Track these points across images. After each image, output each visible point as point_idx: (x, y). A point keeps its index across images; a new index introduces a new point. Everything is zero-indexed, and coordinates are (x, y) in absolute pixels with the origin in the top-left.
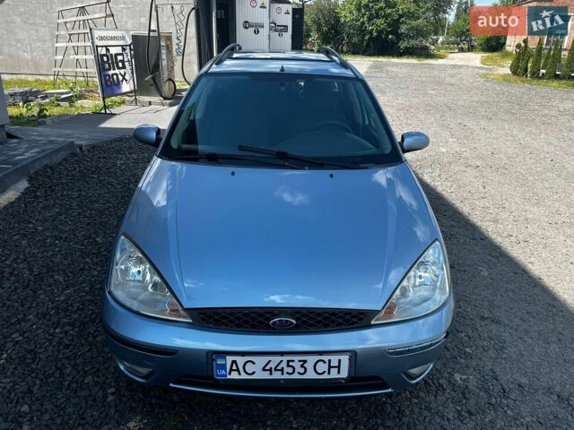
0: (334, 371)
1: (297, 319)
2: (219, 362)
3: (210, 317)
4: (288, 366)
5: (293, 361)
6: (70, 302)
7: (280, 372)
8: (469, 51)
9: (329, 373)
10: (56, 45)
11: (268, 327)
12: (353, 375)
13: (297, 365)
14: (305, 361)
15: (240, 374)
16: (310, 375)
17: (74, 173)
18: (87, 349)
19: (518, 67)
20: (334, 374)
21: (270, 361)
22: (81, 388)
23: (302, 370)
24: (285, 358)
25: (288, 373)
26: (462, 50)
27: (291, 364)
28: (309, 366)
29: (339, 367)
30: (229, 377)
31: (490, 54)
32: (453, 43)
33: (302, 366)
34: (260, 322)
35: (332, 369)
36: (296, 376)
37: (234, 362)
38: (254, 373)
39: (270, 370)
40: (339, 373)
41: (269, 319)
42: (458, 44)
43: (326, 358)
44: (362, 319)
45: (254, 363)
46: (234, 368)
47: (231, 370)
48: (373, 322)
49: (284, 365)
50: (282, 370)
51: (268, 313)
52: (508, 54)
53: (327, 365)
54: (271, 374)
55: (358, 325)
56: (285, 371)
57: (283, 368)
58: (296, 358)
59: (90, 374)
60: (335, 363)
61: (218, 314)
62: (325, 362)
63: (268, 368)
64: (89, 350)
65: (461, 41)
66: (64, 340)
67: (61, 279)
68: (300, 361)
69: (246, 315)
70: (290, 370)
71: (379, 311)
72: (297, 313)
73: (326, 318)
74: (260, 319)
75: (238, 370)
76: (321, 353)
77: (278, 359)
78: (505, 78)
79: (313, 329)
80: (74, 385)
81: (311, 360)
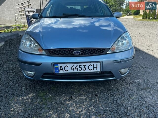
0: (95, 69)
1: (82, 52)
2: (56, 67)
3: (52, 52)
4: (80, 67)
5: (81, 65)
6: (13, 67)
7: (77, 70)
8: (130, 15)
9: (93, 70)
10: (16, 15)
11: (72, 54)
12: (102, 71)
13: (82, 67)
14: (85, 65)
15: (63, 71)
16: (87, 70)
17: (18, 41)
18: (17, 78)
19: (144, 17)
20: (95, 70)
21: (73, 66)
22: (14, 87)
23: (84, 69)
24: (78, 64)
25: (79, 70)
26: (128, 15)
27: (80, 66)
28: (87, 67)
29: (97, 67)
30: (60, 72)
31: (136, 16)
32: (125, 14)
33: (84, 67)
34: (70, 53)
35: (94, 68)
36: (82, 71)
37: (61, 66)
38: (68, 70)
39: (73, 69)
40: (97, 70)
41: (72, 52)
42: (127, 14)
43: (92, 64)
44: (104, 51)
45: (68, 67)
46: (61, 69)
47: (60, 69)
48: (108, 53)
49: (78, 67)
50: (77, 69)
51: (72, 50)
52: (141, 15)
53: (93, 66)
54: (74, 71)
55: (103, 53)
56: (79, 69)
57: (78, 68)
58: (82, 64)
59: (18, 84)
60: (95, 66)
61: (55, 51)
62: (92, 66)
63: (72, 68)
64: (18, 78)
65: (128, 13)
66: (10, 76)
67: (11, 62)
68: (83, 65)
69: (65, 51)
70: (80, 69)
71: (110, 49)
72: (82, 50)
73: (92, 51)
74: (69, 52)
75: (62, 69)
76: (90, 62)
77: (76, 65)
78: (141, 20)
79: (88, 55)
80: (12, 86)
81: (87, 65)
